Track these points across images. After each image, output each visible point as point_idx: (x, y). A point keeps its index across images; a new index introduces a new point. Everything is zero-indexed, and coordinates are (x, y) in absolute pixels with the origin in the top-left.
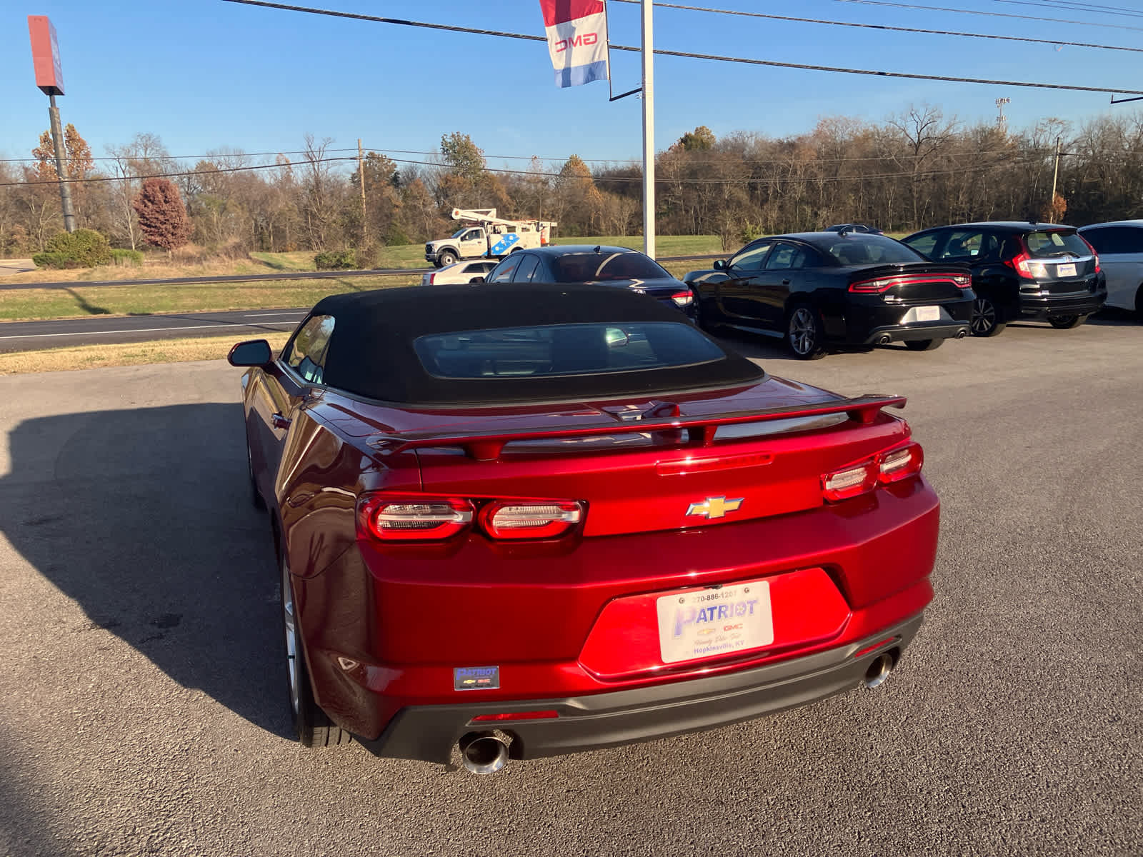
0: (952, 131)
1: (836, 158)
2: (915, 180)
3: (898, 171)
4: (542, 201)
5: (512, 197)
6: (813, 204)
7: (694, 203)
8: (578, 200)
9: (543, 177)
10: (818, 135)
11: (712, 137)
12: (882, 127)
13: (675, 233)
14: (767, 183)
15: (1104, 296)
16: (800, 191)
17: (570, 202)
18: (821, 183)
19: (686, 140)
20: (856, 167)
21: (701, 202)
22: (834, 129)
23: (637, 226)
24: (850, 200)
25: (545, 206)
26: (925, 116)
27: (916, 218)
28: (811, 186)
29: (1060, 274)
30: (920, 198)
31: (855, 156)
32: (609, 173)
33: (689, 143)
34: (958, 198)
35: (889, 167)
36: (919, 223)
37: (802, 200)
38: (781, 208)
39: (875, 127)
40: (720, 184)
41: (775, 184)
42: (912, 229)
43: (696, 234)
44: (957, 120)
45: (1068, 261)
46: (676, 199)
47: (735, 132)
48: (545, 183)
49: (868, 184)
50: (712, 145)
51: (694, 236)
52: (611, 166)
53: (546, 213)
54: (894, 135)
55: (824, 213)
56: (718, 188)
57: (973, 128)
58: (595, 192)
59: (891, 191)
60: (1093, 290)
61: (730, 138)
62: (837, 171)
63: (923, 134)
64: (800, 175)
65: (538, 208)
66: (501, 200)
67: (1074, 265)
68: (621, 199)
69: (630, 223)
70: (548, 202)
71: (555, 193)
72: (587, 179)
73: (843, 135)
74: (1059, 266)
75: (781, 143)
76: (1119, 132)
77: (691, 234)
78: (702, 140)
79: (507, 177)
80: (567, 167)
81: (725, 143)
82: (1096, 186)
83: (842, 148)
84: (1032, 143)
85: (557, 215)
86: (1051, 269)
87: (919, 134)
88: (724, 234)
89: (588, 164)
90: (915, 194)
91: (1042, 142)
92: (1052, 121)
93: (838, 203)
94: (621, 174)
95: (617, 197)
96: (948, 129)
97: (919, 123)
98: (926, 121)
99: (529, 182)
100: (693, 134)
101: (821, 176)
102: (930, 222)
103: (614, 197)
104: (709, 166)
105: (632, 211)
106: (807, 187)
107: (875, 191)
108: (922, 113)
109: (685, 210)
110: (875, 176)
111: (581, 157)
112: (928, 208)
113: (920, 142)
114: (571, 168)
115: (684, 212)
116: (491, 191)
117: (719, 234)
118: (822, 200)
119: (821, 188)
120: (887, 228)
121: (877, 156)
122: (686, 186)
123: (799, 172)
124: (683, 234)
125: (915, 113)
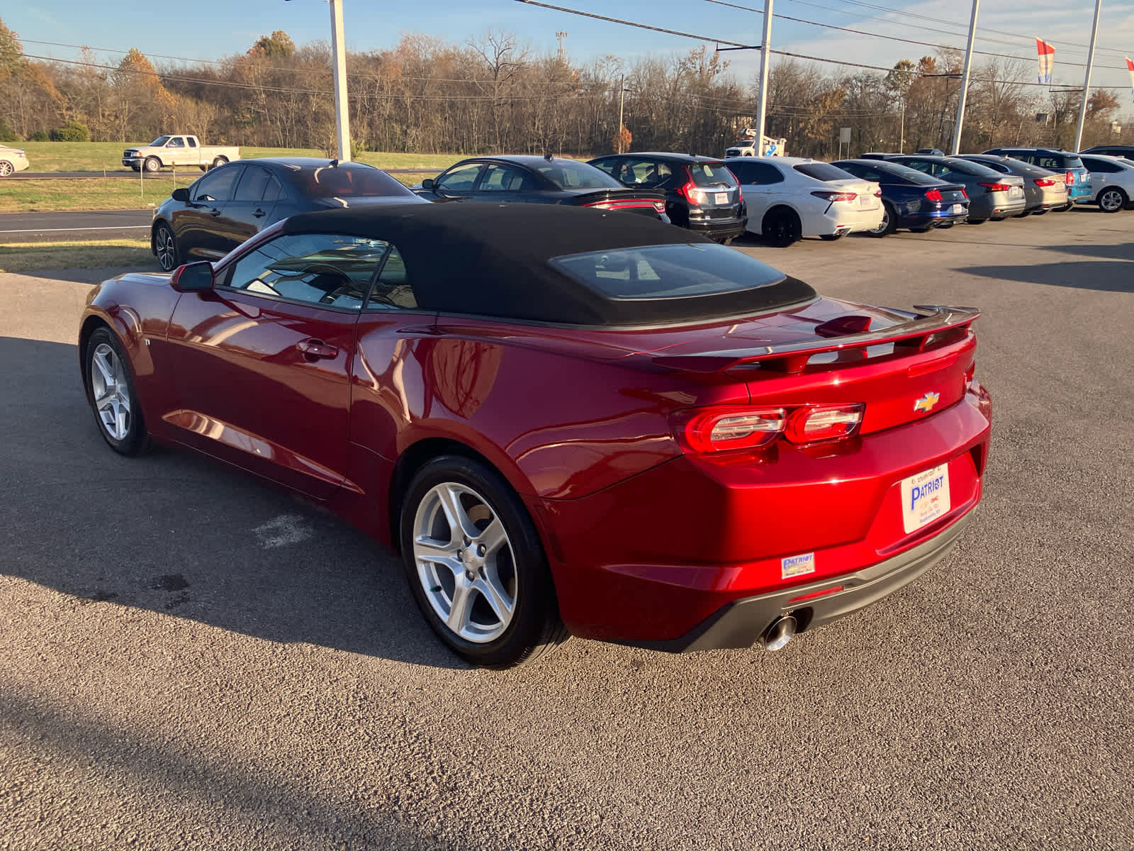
0: (525, 58)
1: (421, 77)
2: (495, 104)
3: (480, 94)
4: (101, 98)
5: (64, 93)
6: (401, 122)
7: (280, 113)
8: (144, 101)
9: (99, 71)
10: (402, 51)
11: (291, 44)
12: (462, 49)
13: (261, 145)
14: (355, 98)
15: (745, 222)
16: (388, 108)
17: (136, 102)
18: (408, 102)
19: (264, 44)
20: (441, 87)
21: (287, 113)
22: (417, 47)
23: (218, 135)
24: (437, 120)
25: (105, 105)
26: (502, 42)
27: (499, 142)
28: (398, 103)
29: (717, 202)
30: (501, 123)
31: (439, 76)
32: (176, 73)
33: (268, 47)
34: (535, 124)
35: (472, 89)
36: (501, 146)
37: (390, 117)
38: (370, 125)
39: (455, 48)
40: (305, 95)
41: (363, 99)
42: (496, 153)
43: (285, 147)
44: (529, 50)
45: (722, 190)
46: (259, 108)
47: (315, 41)
48: (102, 78)
49: (452, 105)
50: (294, 53)
51: (283, 149)
52: (179, 65)
53: (107, 113)
54: (473, 57)
55: (413, 132)
56: (304, 98)
57: (544, 58)
58: (164, 93)
59: (476, 113)
60: (739, 216)
61: (311, 48)
62: (422, 90)
63: (501, 60)
64: (387, 92)
65: (97, 106)
66: (48, 95)
67: (726, 194)
68: (197, 103)
69: (210, 131)
70: (110, 100)
71: (116, 92)
72: (153, 76)
73: (426, 55)
74: (716, 195)
75: (366, 57)
76: (662, 73)
77: (279, 146)
78: (282, 46)
79: (52, 67)
80: (126, 63)
81: (306, 52)
82: (646, 120)
83: (426, 66)
84: (592, 77)
85: (122, 117)
86: (711, 196)
87: (497, 59)
88: (327, 149)
89: (151, 60)
90: (496, 117)
91: (601, 77)
92: (609, 58)
93: (427, 122)
94: (192, 74)
95: (192, 100)
96: (523, 56)
97: (497, 50)
98: (503, 47)
99: (81, 75)
100: (270, 38)
101: (408, 94)
102: (511, 147)
103: (188, 101)
104: (293, 74)
105: (211, 118)
106: (395, 104)
107: (459, 113)
108: (498, 38)
109: (270, 121)
110: (460, 98)
111: (142, 51)
112: (509, 132)
113: (498, 68)
114: (131, 64)
115: (269, 122)
116: (35, 83)
117: (322, 148)
118: (411, 120)
119: (408, 107)
120: (473, 151)
121: (459, 78)
122: (269, 94)
123: (386, 89)
124: (269, 146)
125: (493, 38)
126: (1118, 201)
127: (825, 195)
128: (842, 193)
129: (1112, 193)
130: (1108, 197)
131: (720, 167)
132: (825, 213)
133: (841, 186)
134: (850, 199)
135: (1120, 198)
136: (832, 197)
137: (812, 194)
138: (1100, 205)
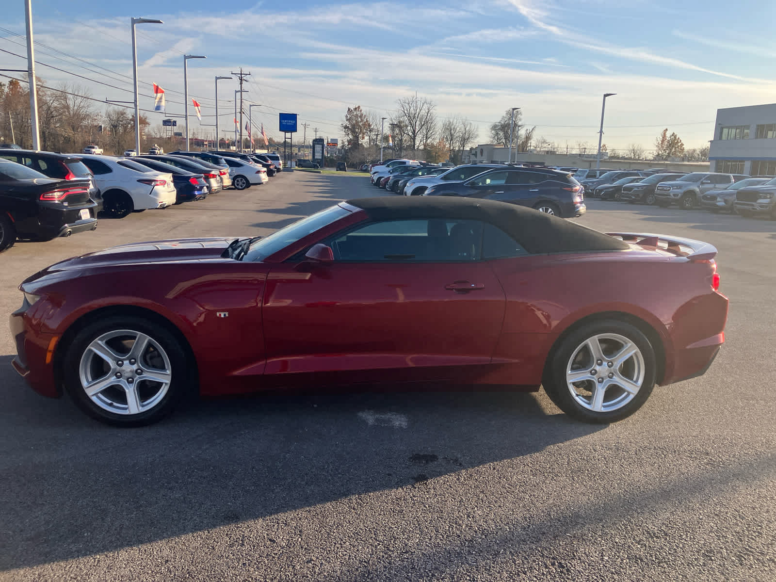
126: (244, 183)
127: (149, 182)
128: (157, 181)
129: (240, 178)
130: (238, 181)
131: (79, 162)
132: (150, 194)
133: (157, 176)
134: (161, 184)
135: (245, 182)
136: (153, 184)
137: (137, 181)
138: (235, 186)
